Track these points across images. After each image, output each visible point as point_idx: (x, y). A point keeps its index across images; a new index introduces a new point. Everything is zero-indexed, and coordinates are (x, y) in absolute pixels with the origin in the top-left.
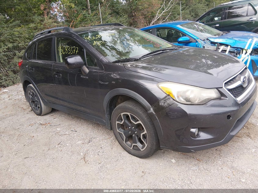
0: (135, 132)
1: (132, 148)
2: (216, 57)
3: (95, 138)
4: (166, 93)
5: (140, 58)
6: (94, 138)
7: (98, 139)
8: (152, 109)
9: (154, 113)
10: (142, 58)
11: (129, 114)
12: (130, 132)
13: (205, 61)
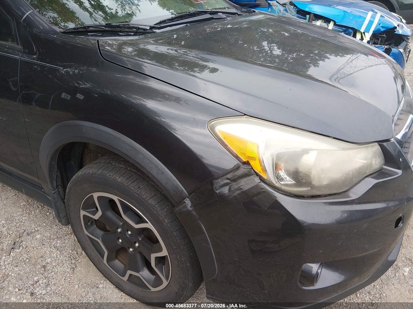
0: (135, 243)
1: (126, 278)
2: (287, 34)
3: (32, 233)
4: (237, 157)
5: (152, 28)
6: (28, 234)
7: (38, 236)
8: (188, 202)
9: (194, 213)
10: (159, 28)
11: (116, 198)
12: (120, 241)
13: (267, 48)
